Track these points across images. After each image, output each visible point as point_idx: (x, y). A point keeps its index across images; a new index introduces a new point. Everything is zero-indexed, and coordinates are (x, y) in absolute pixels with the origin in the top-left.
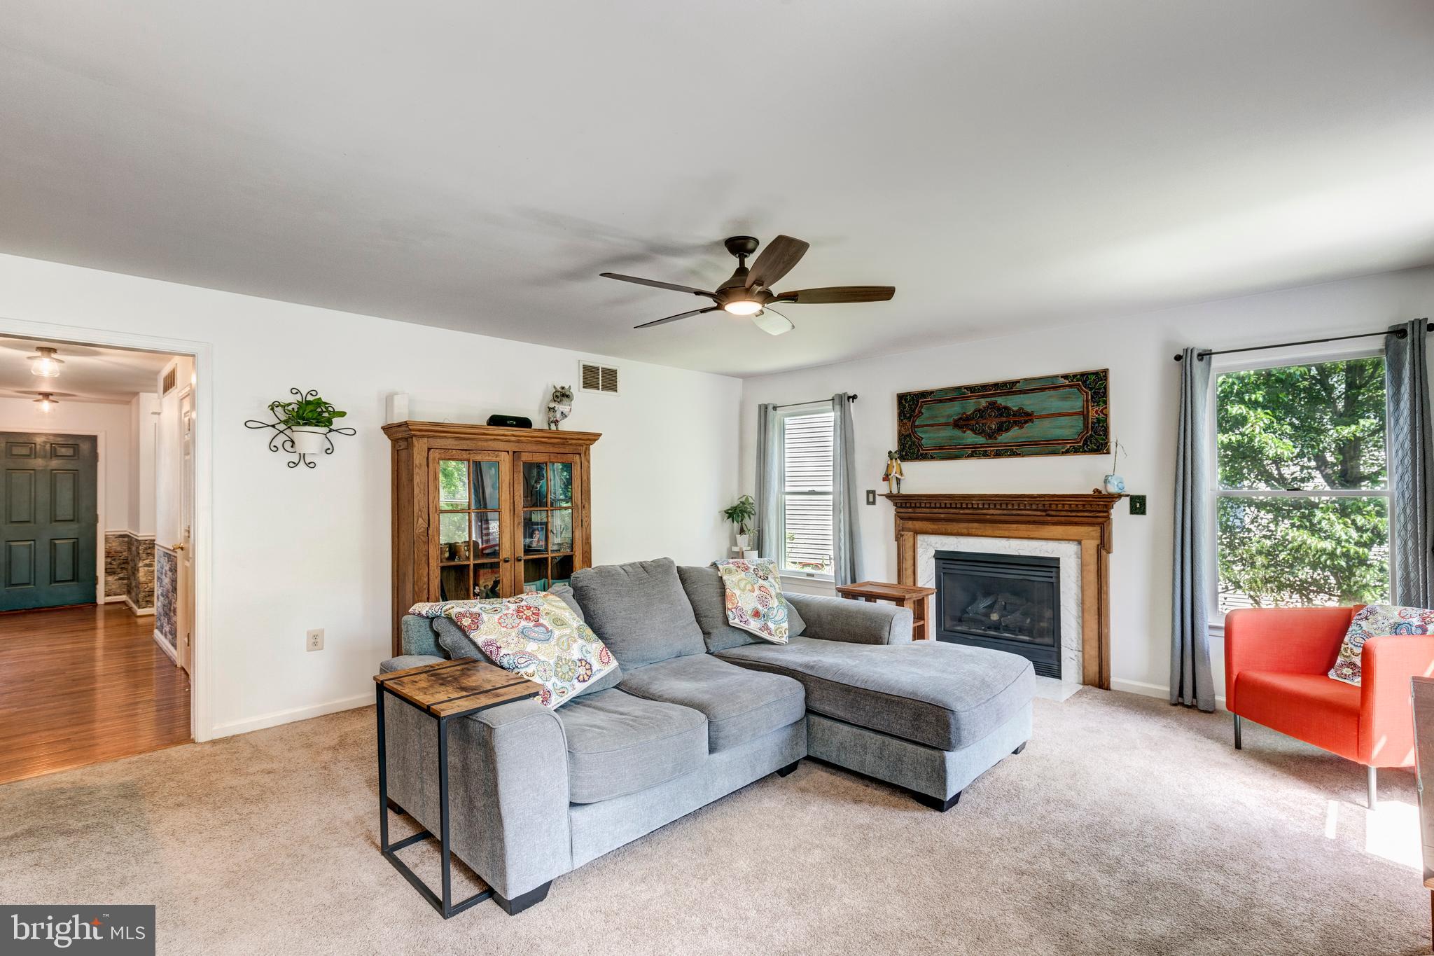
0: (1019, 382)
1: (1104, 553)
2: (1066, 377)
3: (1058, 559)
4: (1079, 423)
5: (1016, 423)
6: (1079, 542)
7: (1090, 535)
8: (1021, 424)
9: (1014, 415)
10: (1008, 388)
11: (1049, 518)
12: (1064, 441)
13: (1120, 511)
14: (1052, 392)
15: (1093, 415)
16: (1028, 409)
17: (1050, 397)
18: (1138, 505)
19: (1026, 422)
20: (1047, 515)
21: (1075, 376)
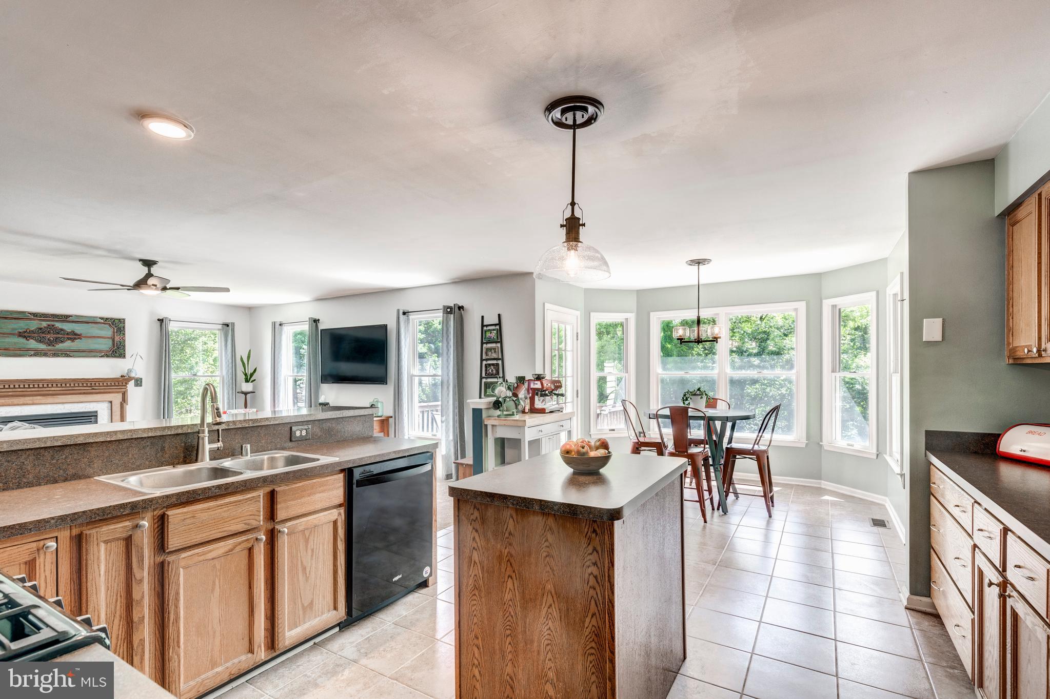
0: (71, 316)
1: (124, 405)
2: (102, 318)
3: (97, 412)
4: (110, 342)
5: (69, 339)
6: (111, 402)
7: (117, 398)
8: (73, 340)
9: (68, 334)
10: (65, 318)
11: (94, 391)
12: (100, 351)
13: (131, 385)
14: (93, 325)
15: (117, 339)
16: (76, 332)
17: (93, 327)
18: (138, 382)
19: (75, 339)
20: (93, 389)
21: (107, 319)
